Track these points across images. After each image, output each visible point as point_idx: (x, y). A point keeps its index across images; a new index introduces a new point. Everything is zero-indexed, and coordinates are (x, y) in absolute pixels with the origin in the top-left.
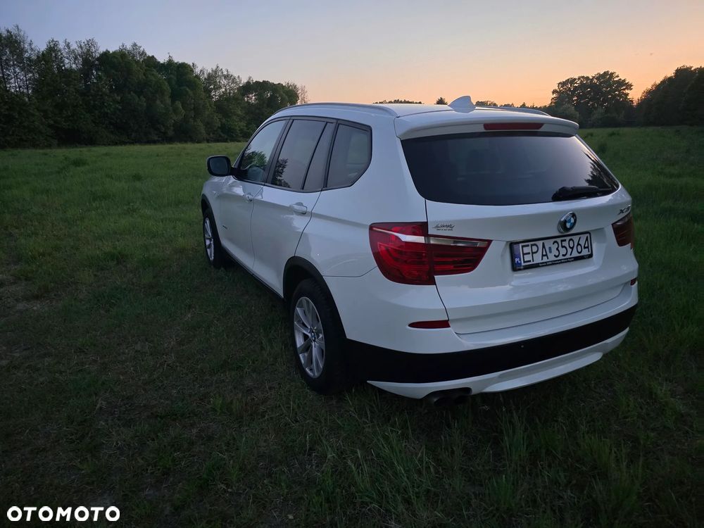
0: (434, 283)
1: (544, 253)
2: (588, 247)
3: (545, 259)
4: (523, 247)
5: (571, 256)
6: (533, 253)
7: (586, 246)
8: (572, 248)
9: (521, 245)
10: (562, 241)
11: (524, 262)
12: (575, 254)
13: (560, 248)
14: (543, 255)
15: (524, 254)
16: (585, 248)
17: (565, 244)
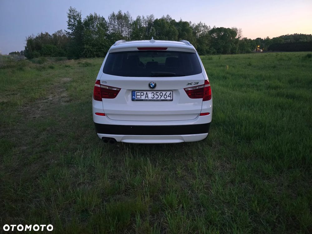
0: (101, 100)
1: (147, 96)
2: (171, 97)
3: (147, 98)
4: (137, 93)
5: (161, 99)
6: (141, 95)
7: (170, 96)
8: (162, 96)
9: (136, 92)
10: (156, 93)
11: (137, 98)
12: (163, 98)
13: (155, 95)
14: (146, 97)
15: (137, 95)
16: (169, 96)
17: (158, 94)
